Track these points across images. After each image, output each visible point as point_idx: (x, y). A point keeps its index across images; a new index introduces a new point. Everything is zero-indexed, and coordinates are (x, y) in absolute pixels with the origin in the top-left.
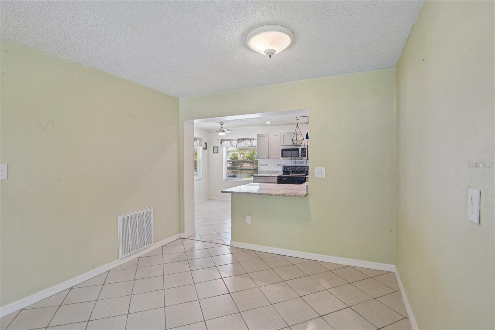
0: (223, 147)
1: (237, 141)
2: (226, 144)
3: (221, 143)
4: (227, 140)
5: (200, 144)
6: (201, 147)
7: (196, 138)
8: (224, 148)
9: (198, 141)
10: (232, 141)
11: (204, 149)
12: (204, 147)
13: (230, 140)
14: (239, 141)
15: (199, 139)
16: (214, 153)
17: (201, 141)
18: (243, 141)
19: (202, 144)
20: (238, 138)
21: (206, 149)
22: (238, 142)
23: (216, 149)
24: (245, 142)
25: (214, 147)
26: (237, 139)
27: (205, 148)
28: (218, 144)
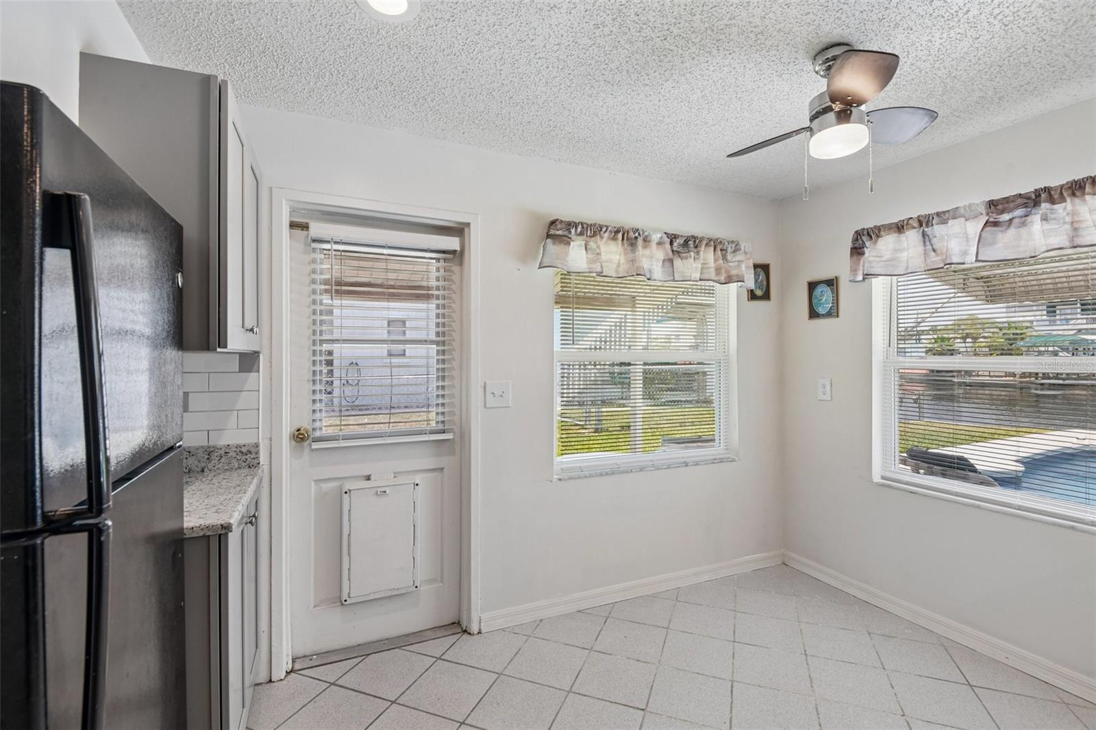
0: (867, 276)
1: (984, 219)
2: (887, 256)
3: (857, 251)
4: (900, 228)
5: (718, 270)
6: (733, 287)
7: (694, 238)
8: (874, 281)
9: (708, 255)
10: (937, 230)
11: (753, 296)
12: (750, 283)
13: (924, 222)
14: (1006, 217)
15: (716, 244)
16: (813, 314)
17: (729, 257)
18: (1045, 206)
19: (734, 272)
20: (997, 196)
21: (766, 296)
22: (996, 224)
23: (824, 294)
24: (1074, 213)
25: (812, 286)
26: (983, 209)
27: (759, 293)
28: (837, 264)
